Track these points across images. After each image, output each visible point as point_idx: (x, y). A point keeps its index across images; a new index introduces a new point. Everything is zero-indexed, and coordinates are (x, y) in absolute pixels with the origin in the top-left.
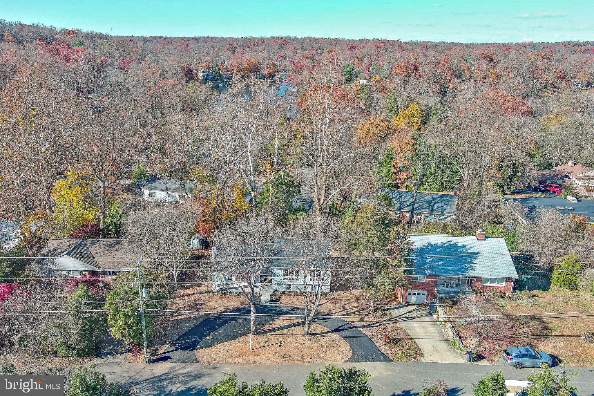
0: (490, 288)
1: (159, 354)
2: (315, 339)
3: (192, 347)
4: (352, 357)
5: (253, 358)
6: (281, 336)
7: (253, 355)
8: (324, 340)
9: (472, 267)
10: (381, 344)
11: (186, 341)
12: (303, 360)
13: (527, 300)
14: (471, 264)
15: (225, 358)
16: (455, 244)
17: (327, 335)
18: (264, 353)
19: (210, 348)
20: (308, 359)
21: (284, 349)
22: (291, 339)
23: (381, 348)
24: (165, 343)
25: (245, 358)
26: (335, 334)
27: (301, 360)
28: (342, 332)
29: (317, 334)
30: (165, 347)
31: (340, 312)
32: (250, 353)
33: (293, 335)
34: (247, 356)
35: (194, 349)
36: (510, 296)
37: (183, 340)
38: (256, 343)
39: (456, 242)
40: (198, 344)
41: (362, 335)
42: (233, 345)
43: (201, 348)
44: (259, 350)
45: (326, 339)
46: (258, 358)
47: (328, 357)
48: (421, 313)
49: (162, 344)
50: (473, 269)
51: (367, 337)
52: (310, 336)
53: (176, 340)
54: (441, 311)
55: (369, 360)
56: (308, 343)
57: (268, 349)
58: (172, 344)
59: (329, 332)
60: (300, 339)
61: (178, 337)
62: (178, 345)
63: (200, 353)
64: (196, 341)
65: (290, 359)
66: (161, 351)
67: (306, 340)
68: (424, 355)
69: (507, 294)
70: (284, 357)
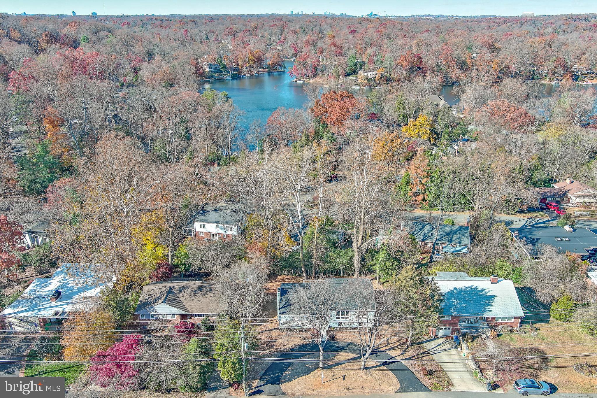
0: (501, 323)
1: (254, 388)
2: (370, 372)
3: (277, 381)
4: (400, 387)
5: (325, 390)
6: (342, 370)
7: (324, 388)
8: (376, 373)
9: (489, 308)
10: (420, 376)
11: (271, 376)
12: (364, 391)
13: (531, 334)
14: (488, 306)
15: (304, 390)
16: (476, 288)
17: (378, 368)
18: (333, 386)
19: (291, 382)
20: (367, 390)
21: (348, 382)
22: (351, 373)
23: (421, 380)
24: (255, 378)
26: (384, 367)
27: (362, 391)
28: (389, 365)
29: (371, 368)
30: (256, 382)
31: (385, 346)
32: (322, 386)
33: (352, 369)
35: (279, 383)
36: (518, 329)
37: (268, 375)
39: (477, 286)
40: (281, 378)
41: (405, 368)
42: (308, 379)
43: (284, 382)
44: (329, 383)
45: (378, 372)
46: (329, 390)
48: (448, 345)
50: (490, 310)
51: (408, 370)
52: (366, 370)
53: (263, 375)
54: (464, 345)
55: (413, 390)
56: (365, 377)
57: (336, 382)
58: (261, 379)
59: (379, 366)
60: (358, 373)
61: (263, 372)
62: (266, 380)
63: (284, 387)
64: (278, 376)
65: (353, 391)
67: (363, 374)
68: (454, 384)
69: (515, 328)
70: (349, 389)
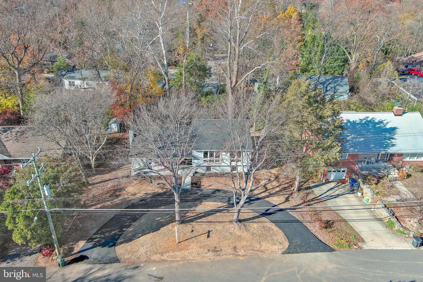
0: (410, 163)
1: (75, 254)
2: (245, 226)
3: (112, 242)
4: (289, 247)
5: (180, 254)
6: (207, 223)
7: (181, 250)
8: (254, 226)
9: (393, 143)
10: (315, 228)
11: (104, 235)
12: (236, 253)
14: (391, 140)
15: (149, 254)
16: (372, 120)
17: (256, 220)
18: (192, 247)
19: (132, 243)
20: (242, 252)
21: (213, 241)
22: (219, 227)
23: (316, 234)
24: (81, 238)
25: (172, 254)
26: (264, 219)
27: (234, 254)
28: (271, 216)
29: (246, 221)
30: (81, 244)
31: (263, 193)
32: (177, 248)
33: (220, 222)
34: (173, 251)
35: (114, 245)
37: (101, 234)
38: (182, 235)
39: (373, 118)
40: (119, 238)
41: (293, 219)
42: (157, 237)
43: (121, 243)
44: (186, 243)
45: (257, 225)
46: (186, 253)
47: (263, 248)
49: (78, 241)
50: (394, 144)
51: (298, 221)
52: (239, 223)
53: (95, 234)
54: (366, 189)
55: (308, 250)
56: (238, 232)
57: (196, 241)
58: (90, 239)
59: (258, 217)
60: (229, 228)
61: (96, 230)
62: (95, 240)
63: (121, 250)
64: (115, 234)
65: (222, 253)
66: (77, 249)
67: (235, 228)
68: (365, 240)
70: (215, 250)
